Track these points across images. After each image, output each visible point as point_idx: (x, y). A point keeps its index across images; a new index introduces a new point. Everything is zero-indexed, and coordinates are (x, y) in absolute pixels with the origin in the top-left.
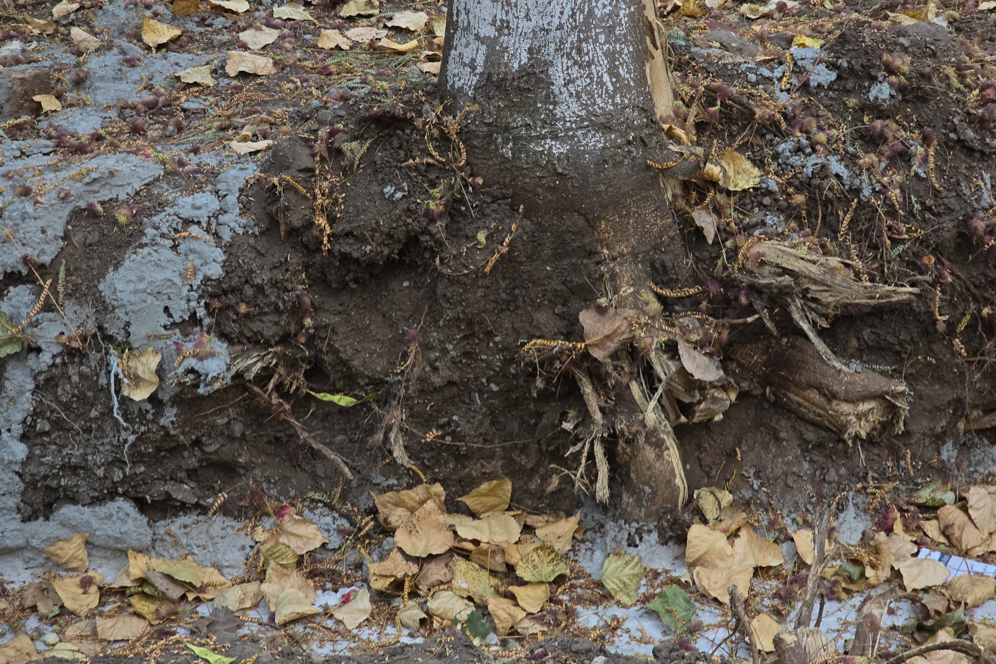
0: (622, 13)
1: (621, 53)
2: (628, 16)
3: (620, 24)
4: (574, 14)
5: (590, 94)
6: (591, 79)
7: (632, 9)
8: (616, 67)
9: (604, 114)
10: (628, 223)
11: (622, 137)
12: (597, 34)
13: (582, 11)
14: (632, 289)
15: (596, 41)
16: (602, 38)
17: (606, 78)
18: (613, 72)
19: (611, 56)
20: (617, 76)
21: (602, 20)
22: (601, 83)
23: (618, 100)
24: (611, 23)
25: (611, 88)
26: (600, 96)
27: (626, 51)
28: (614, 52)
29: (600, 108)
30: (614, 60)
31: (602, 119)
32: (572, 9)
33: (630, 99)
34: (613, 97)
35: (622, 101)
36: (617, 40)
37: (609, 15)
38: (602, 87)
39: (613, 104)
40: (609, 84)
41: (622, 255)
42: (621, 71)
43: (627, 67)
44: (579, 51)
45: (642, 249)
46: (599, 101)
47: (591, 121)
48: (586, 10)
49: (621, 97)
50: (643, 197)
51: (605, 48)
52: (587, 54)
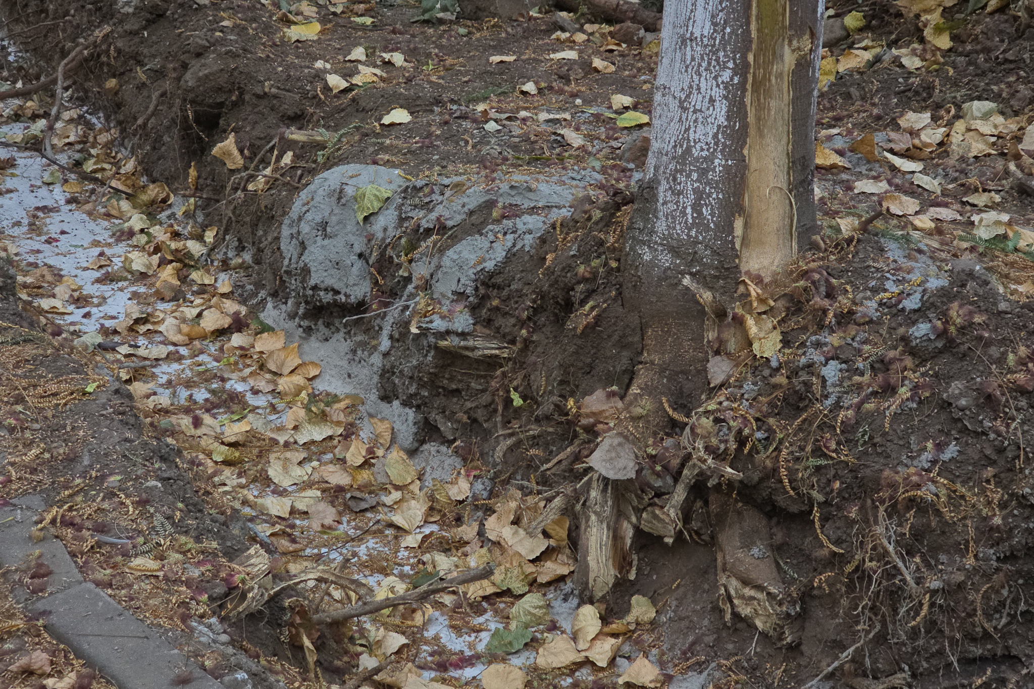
0: (717, 162)
1: (709, 195)
2: (723, 166)
3: (714, 170)
4: (675, 146)
5: (674, 218)
6: (678, 206)
7: (730, 162)
8: (701, 206)
9: (679, 240)
10: (667, 340)
11: (686, 265)
12: (691, 171)
13: (681, 146)
14: (639, 391)
15: (689, 176)
16: (695, 176)
17: (689, 210)
18: (697, 207)
19: (699, 195)
20: (700, 213)
21: (697, 159)
22: (684, 213)
23: (693, 233)
24: (705, 166)
25: (690, 221)
26: (680, 223)
27: (714, 196)
28: (704, 191)
29: (678, 234)
30: (701, 198)
31: (674, 243)
32: (675, 142)
33: (704, 238)
34: (690, 229)
35: (697, 236)
36: (708, 183)
37: (705, 158)
38: (683, 217)
39: (688, 235)
40: (690, 217)
41: (652, 363)
42: (704, 210)
43: (712, 209)
44: (675, 179)
45: (671, 367)
46: (678, 227)
47: (668, 241)
48: (685, 146)
49: (697, 232)
50: (685, 324)
51: (695, 185)
52: (680, 184)
